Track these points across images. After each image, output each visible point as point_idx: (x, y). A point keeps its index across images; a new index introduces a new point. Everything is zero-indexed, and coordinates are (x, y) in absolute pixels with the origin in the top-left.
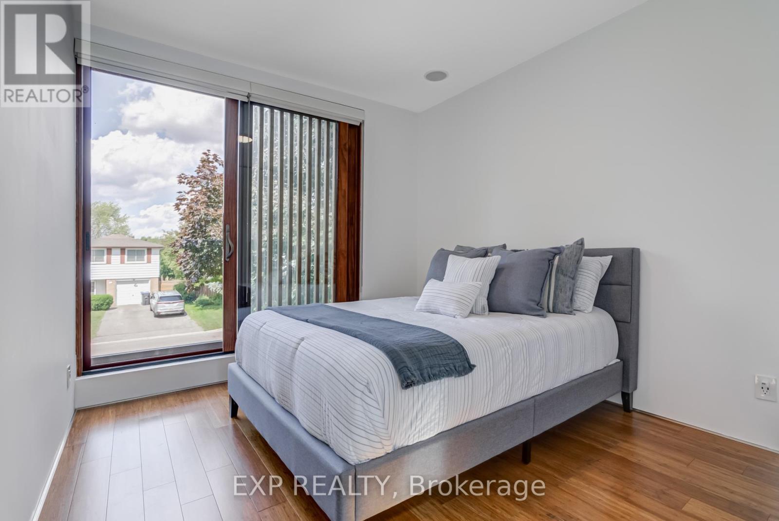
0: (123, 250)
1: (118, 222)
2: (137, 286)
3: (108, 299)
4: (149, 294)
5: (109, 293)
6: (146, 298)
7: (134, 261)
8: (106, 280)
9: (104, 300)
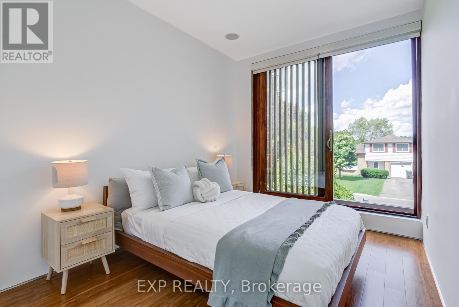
0: (394, 144)
1: (386, 128)
2: (403, 166)
3: (386, 172)
4: (411, 172)
5: (387, 169)
6: (409, 175)
7: (401, 151)
8: (384, 162)
9: (384, 173)
